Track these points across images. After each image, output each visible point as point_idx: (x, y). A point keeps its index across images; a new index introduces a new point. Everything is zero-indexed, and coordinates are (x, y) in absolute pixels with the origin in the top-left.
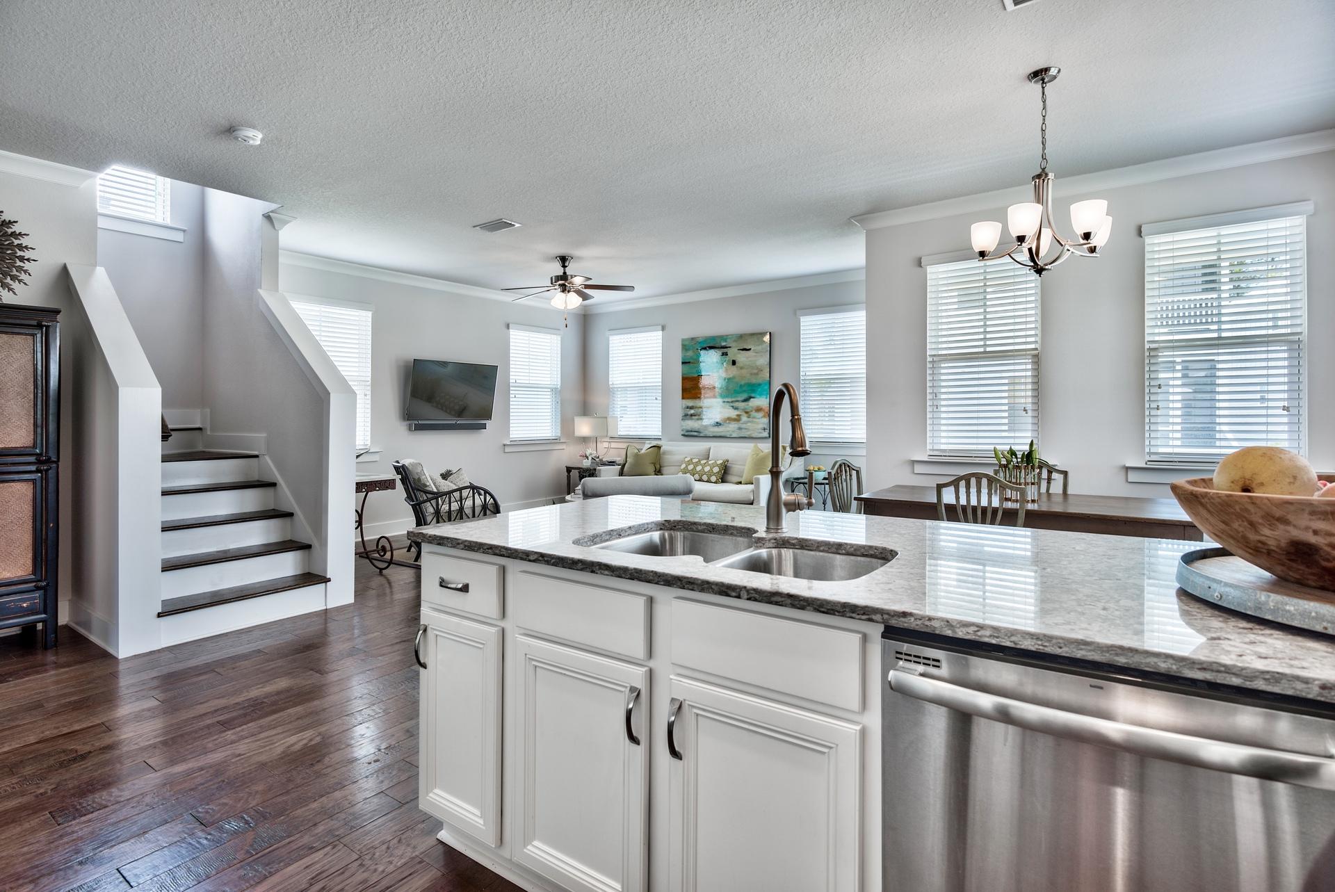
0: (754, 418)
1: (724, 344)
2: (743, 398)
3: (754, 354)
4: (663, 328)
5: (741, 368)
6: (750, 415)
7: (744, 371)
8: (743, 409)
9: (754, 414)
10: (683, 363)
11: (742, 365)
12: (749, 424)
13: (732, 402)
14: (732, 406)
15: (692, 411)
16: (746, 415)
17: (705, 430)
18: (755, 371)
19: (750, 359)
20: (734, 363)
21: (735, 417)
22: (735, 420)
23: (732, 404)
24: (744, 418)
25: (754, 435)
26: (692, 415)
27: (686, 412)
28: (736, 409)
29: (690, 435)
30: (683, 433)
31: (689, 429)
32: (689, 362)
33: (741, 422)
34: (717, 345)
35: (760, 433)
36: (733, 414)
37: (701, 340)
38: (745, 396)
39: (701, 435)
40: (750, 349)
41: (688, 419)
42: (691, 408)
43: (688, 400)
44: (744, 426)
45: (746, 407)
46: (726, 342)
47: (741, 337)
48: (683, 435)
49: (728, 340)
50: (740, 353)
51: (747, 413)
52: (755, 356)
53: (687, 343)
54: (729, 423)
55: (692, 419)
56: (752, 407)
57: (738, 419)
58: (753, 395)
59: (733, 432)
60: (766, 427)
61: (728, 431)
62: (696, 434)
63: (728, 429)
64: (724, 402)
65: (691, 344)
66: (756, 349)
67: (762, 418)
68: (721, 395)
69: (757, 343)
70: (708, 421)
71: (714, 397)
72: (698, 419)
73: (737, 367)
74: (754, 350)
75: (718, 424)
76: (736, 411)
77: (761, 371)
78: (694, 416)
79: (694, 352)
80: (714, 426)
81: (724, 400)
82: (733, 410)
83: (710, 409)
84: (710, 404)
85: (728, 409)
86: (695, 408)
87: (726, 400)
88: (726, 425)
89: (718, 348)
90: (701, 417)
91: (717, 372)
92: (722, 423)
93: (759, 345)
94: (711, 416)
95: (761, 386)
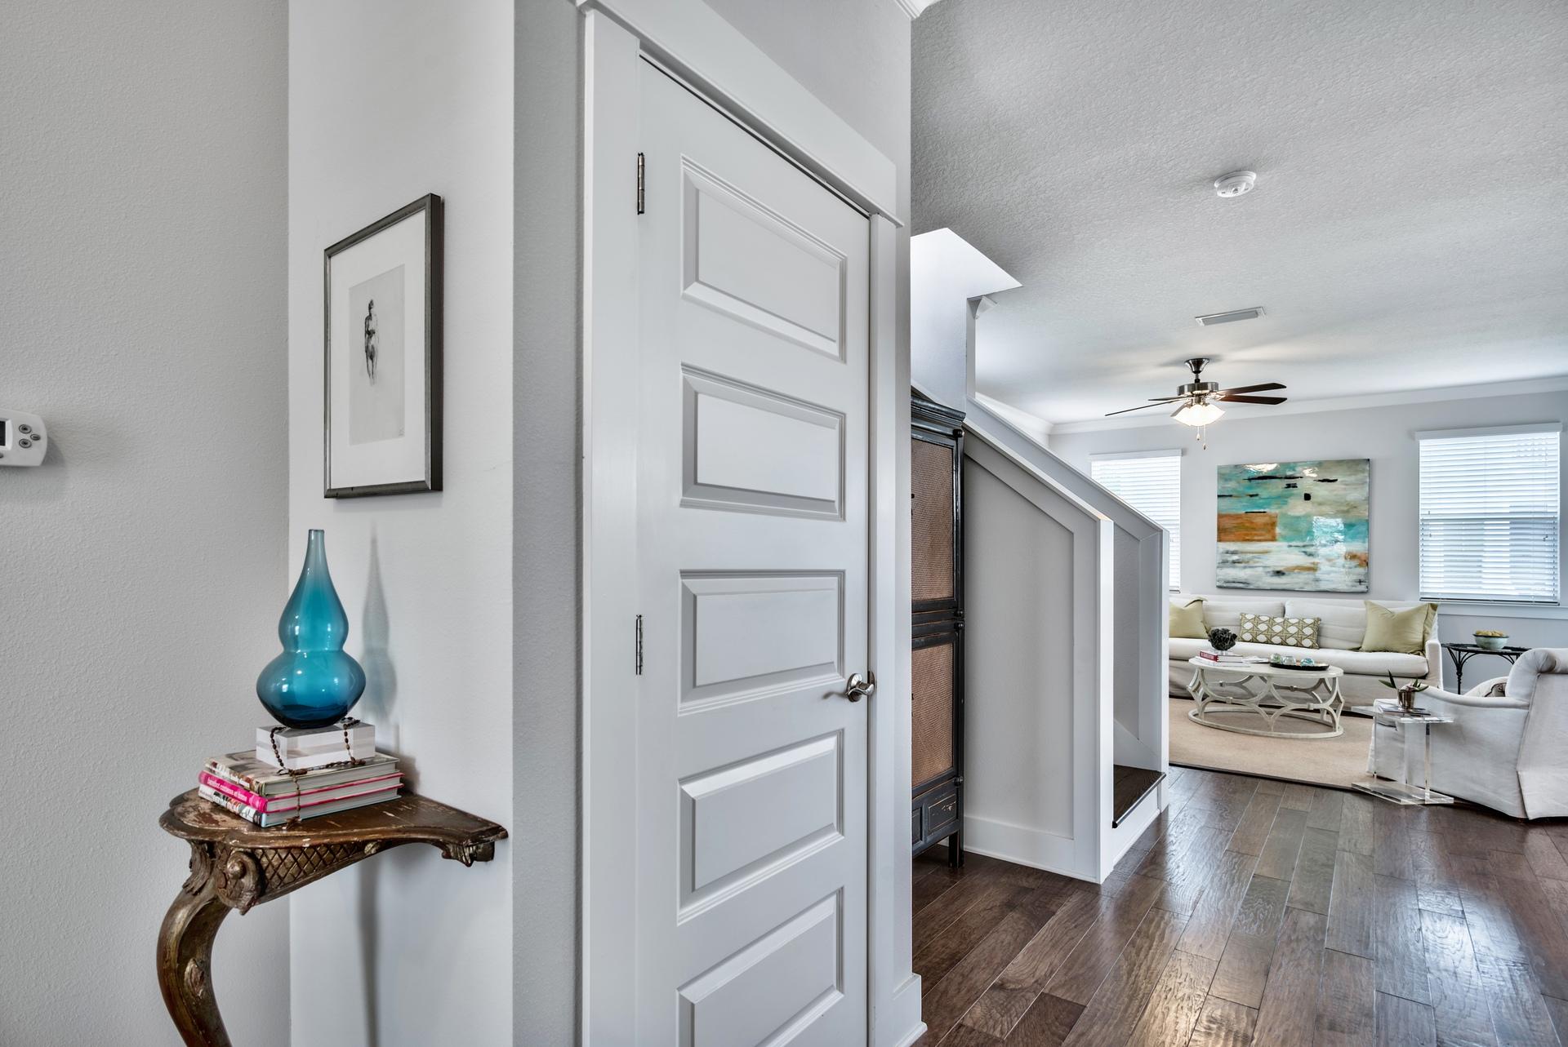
0: (1343, 566)
1: (1289, 473)
2: (1323, 542)
3: (1343, 487)
4: (1184, 453)
5: (1320, 504)
6: (1335, 564)
7: (1325, 508)
8: (1323, 556)
9: (1341, 562)
10: (1219, 496)
11: (1320, 500)
12: (1332, 575)
13: (1304, 546)
14: (1305, 552)
15: (1235, 557)
16: (1327, 563)
17: (1257, 581)
18: (1346, 509)
19: (1335, 493)
20: (1307, 497)
21: (1309, 565)
22: (1309, 569)
23: (1304, 550)
24: (1325, 567)
25: (1342, 589)
26: (1234, 562)
27: (1224, 558)
28: (1312, 555)
29: (1228, 586)
30: (1218, 584)
31: (1230, 579)
32: (1231, 496)
33: (1319, 572)
34: (1277, 475)
35: (1355, 586)
36: (1306, 561)
37: (1251, 467)
38: (1327, 539)
39: (1251, 587)
40: (1336, 480)
41: (1228, 567)
42: (1234, 553)
43: (1228, 543)
44: (1322, 577)
45: (1329, 553)
46: (1294, 470)
47: (1320, 465)
48: (1220, 587)
49: (1298, 469)
50: (1317, 485)
51: (1329, 560)
52: (1344, 489)
53: (1223, 471)
54: (1299, 573)
55: (1234, 567)
56: (1339, 553)
57: (1315, 568)
58: (1340, 538)
59: (1306, 584)
60: (1362, 578)
61: (1297, 583)
62: (1241, 585)
63: (1296, 580)
64: (1290, 546)
65: (1234, 473)
66: (1345, 481)
67: (1356, 567)
68: (1285, 538)
69: (1348, 473)
70: (1261, 569)
71: (1273, 539)
72: (1245, 567)
73: (1313, 503)
74: (1342, 481)
75: (1279, 573)
76: (1311, 557)
77: (1355, 507)
78: (1239, 563)
79: (1238, 482)
80: (1272, 576)
81: (1290, 544)
82: (1307, 557)
83: (1267, 555)
84: (1266, 549)
85: (1296, 554)
86: (1242, 553)
87: (1294, 543)
88: (1293, 575)
89: (1281, 478)
90: (1251, 564)
91: (1279, 508)
92: (1287, 573)
93: (1350, 475)
94: (1267, 563)
95: (1355, 528)
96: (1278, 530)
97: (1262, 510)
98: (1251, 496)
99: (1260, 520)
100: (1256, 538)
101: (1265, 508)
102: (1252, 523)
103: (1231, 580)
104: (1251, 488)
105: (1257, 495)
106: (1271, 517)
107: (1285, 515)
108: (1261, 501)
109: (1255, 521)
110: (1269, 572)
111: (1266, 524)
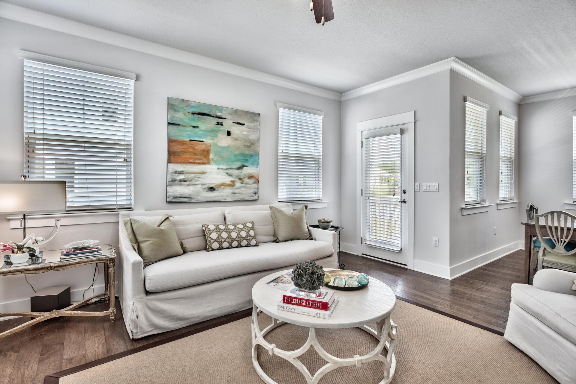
0: (247, 183)
1: (219, 114)
2: (237, 166)
3: (248, 129)
4: (137, 78)
5: (236, 140)
6: (243, 181)
7: (238, 143)
8: (237, 176)
9: (246, 180)
10: (169, 123)
11: (235, 136)
12: (242, 189)
13: (227, 169)
14: (226, 173)
15: (182, 177)
16: (239, 181)
17: (197, 196)
18: (248, 144)
19: (245, 133)
20: (229, 133)
21: (230, 183)
22: (229, 185)
24: (238, 184)
25: (246, 199)
26: (181, 181)
27: (174, 177)
28: (230, 175)
31: (177, 194)
32: (179, 125)
33: (235, 187)
34: (211, 114)
35: (252, 196)
36: (228, 180)
37: (193, 104)
38: (239, 164)
39: (193, 201)
40: (243, 124)
41: (176, 185)
42: (181, 173)
43: (176, 165)
44: (238, 191)
45: (240, 174)
46: (221, 112)
47: (236, 112)
49: (223, 112)
50: (234, 126)
51: (240, 179)
52: (248, 131)
53: (176, 103)
55: (181, 185)
56: (245, 175)
57: (232, 185)
58: (246, 164)
59: (228, 196)
61: (223, 196)
62: (186, 200)
63: (222, 194)
64: (219, 169)
65: (182, 106)
66: (248, 126)
67: (253, 184)
68: (215, 162)
69: (250, 121)
70: (200, 186)
71: (208, 163)
72: (189, 185)
73: (232, 138)
74: (247, 126)
75: (212, 189)
76: (230, 177)
77: (253, 144)
78: (184, 181)
79: (185, 114)
80: (207, 191)
81: (219, 167)
82: (228, 177)
83: (203, 175)
84: (204, 170)
85: (222, 175)
86: (187, 173)
87: (221, 167)
88: (220, 190)
89: (213, 116)
90: (193, 182)
91: (212, 139)
92: (216, 189)
93: (251, 122)
94: (204, 181)
95: (253, 157)
96: (211, 156)
97: (201, 140)
98: (194, 127)
99: (200, 147)
100: (197, 161)
101: (202, 138)
102: (194, 149)
103: (179, 196)
104: (194, 120)
105: (198, 127)
106: (206, 145)
107: (215, 145)
108: (201, 132)
109: (196, 148)
110: (205, 188)
111: (204, 151)
